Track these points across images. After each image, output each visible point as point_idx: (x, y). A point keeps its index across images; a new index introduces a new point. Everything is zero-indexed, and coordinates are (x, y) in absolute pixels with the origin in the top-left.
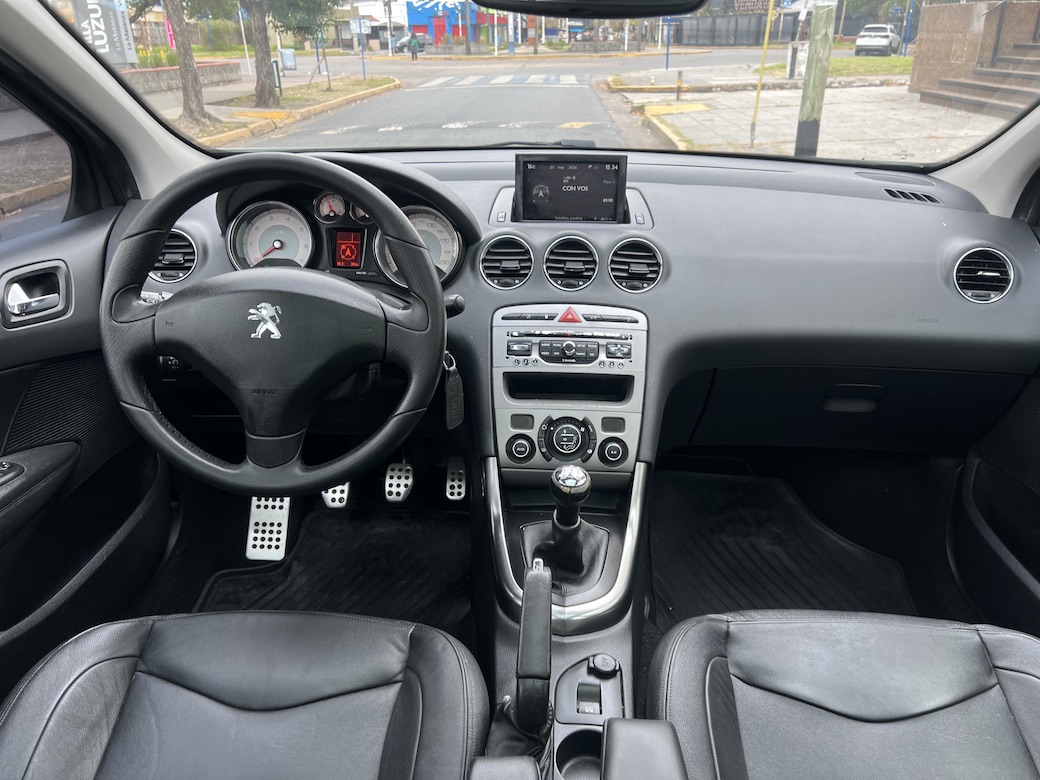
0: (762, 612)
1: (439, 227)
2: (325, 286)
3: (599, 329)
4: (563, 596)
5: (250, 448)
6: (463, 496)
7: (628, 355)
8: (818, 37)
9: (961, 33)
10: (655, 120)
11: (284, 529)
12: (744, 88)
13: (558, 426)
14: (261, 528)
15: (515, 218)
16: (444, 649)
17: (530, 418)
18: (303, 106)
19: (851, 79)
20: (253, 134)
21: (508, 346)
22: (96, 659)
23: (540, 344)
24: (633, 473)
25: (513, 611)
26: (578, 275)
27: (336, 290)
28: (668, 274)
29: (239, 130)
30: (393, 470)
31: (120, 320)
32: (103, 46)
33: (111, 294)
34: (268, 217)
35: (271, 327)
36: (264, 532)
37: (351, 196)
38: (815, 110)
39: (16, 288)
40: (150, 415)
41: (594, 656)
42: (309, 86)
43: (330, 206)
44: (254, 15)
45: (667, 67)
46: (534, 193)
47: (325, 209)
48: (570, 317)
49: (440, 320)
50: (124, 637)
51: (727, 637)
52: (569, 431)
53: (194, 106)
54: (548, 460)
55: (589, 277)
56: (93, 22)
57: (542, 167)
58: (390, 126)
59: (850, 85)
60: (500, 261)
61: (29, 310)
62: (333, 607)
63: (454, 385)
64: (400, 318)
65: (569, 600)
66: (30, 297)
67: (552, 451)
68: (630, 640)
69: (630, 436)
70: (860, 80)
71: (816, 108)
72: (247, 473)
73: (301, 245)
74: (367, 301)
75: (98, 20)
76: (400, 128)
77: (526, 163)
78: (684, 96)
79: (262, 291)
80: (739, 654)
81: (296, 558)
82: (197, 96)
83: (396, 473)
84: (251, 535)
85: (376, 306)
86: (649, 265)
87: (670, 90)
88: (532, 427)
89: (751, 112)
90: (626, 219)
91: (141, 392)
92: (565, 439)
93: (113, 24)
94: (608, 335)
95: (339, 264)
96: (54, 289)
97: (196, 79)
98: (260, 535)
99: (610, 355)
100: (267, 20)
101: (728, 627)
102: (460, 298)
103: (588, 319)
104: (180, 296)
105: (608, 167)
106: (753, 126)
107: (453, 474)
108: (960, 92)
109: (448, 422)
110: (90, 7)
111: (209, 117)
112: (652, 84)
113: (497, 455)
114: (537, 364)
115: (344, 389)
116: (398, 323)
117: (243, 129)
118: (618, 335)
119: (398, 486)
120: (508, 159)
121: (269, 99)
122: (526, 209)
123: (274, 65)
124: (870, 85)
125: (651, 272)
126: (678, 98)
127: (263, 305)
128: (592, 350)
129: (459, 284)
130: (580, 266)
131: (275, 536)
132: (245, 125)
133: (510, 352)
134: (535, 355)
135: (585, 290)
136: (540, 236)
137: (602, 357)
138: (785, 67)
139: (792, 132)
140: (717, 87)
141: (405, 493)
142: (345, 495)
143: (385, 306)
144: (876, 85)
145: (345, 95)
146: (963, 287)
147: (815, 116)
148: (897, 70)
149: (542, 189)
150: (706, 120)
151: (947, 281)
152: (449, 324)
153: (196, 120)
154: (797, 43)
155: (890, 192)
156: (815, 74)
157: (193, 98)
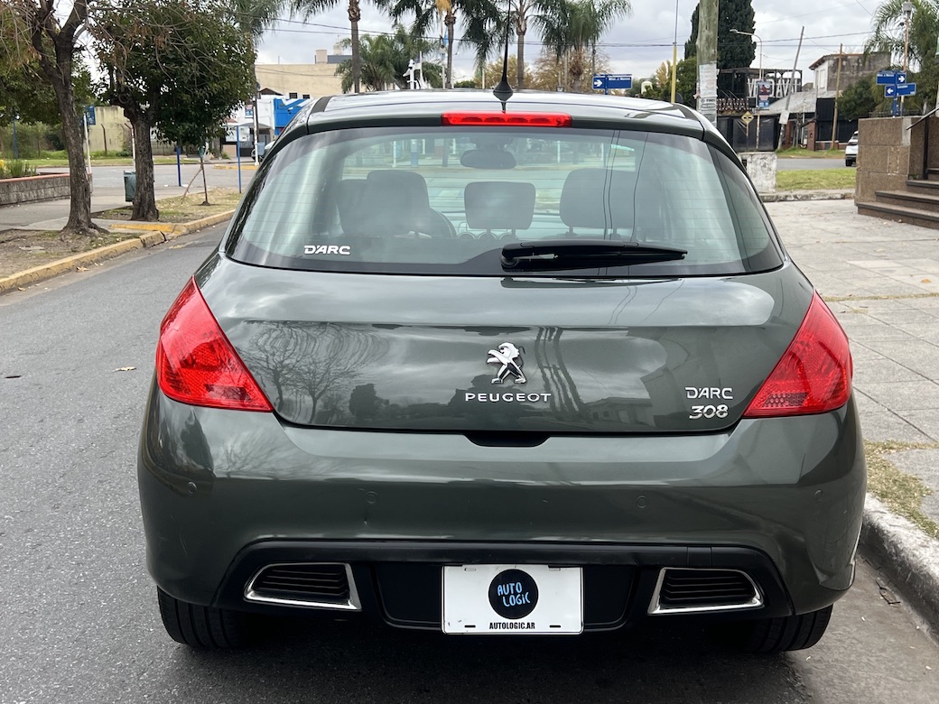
9: (894, 146)
18: (187, 221)
19: (810, 192)
20: (145, 245)
42: (183, 199)
53: (82, 217)
59: (807, 198)
70: (820, 194)
82: (85, 208)
108: (893, 204)
111: (95, 227)
117: (133, 240)
121: (148, 212)
124: (830, 199)
132: (134, 236)
153: (83, 230)
157: (82, 209)
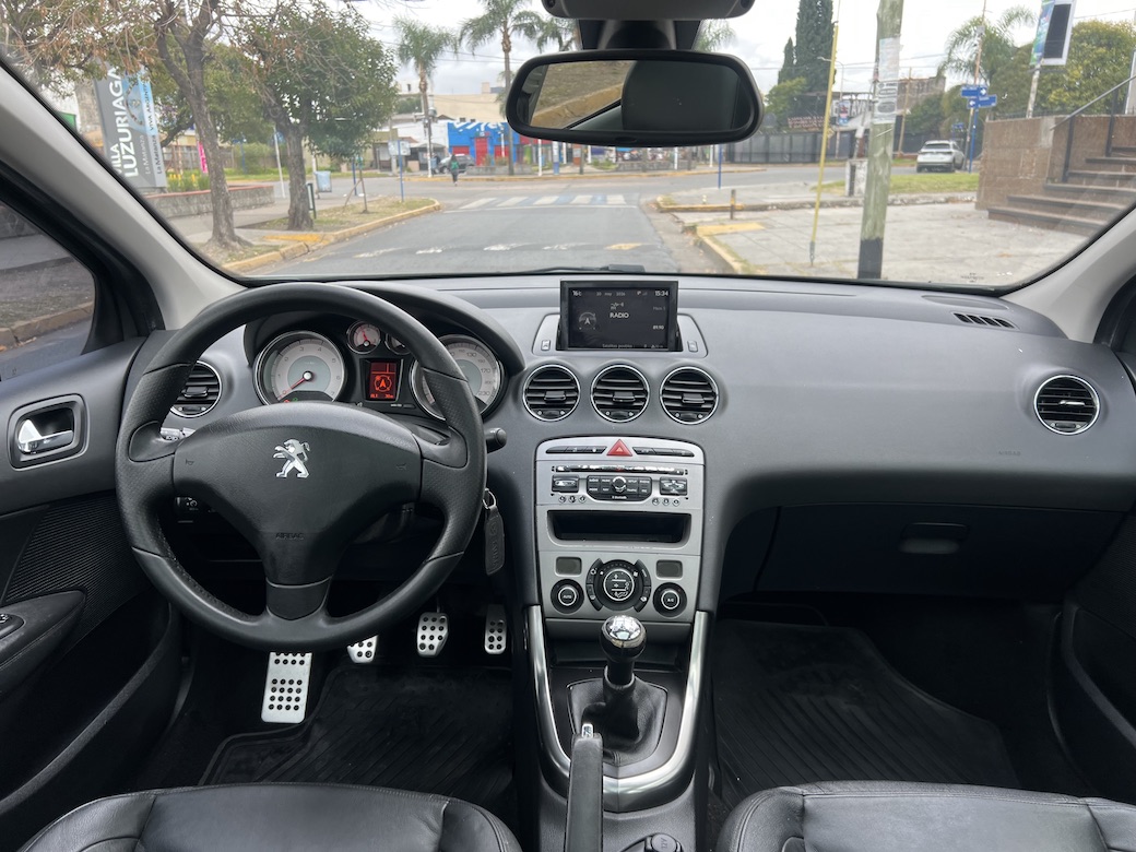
0: (841, 784)
1: (480, 356)
2: (357, 421)
3: (652, 463)
4: (616, 766)
5: (270, 598)
6: (503, 649)
7: (683, 492)
8: (877, 155)
9: (1029, 148)
10: (708, 241)
11: (305, 687)
12: (801, 206)
13: (608, 570)
14: (279, 686)
15: (560, 346)
16: (482, 828)
17: (577, 561)
18: (338, 229)
19: (914, 196)
20: (284, 258)
21: (554, 482)
22: (91, 839)
23: (587, 479)
24: (693, 623)
25: (559, 783)
26: (627, 406)
27: (370, 425)
28: (724, 404)
29: (269, 254)
30: (426, 620)
31: (137, 459)
32: (132, 170)
33: (130, 432)
34: (299, 347)
35: (299, 465)
36: (282, 690)
37: (386, 325)
38: (878, 228)
39: (29, 424)
40: (164, 561)
41: (652, 836)
42: (344, 208)
43: (365, 336)
44: (290, 139)
45: (719, 185)
46: (580, 320)
47: (359, 339)
48: (620, 450)
49: (480, 456)
50: (122, 813)
51: (802, 814)
52: (621, 576)
53: (223, 230)
54: (598, 609)
55: (640, 408)
56: (123, 146)
57: (588, 293)
58: (429, 248)
59: (913, 202)
60: (544, 391)
61: (40, 448)
62: (357, 778)
63: (495, 526)
64: (437, 454)
65: (623, 771)
66: (43, 434)
67: (602, 599)
68: (692, 816)
69: (688, 581)
70: (924, 198)
71: (879, 225)
72: (266, 626)
73: (333, 377)
74: (401, 437)
75: (127, 144)
76: (439, 251)
77: (571, 290)
78: (738, 216)
79: (290, 427)
80: (815, 833)
81: (318, 720)
82: (227, 220)
83: (429, 624)
84: (268, 694)
85: (411, 441)
86: (703, 395)
87: (723, 209)
88: (579, 572)
89: (810, 231)
90: (678, 347)
91: (155, 536)
92: (616, 585)
93: (144, 148)
94: (661, 469)
95: (372, 396)
96: (70, 426)
97: (227, 202)
98: (277, 694)
99: (664, 491)
100: (303, 143)
101: (804, 801)
102: (502, 432)
103: (639, 453)
104: (202, 433)
105: (658, 293)
106: (812, 245)
107: (492, 624)
108: (1031, 208)
109: (487, 566)
110: (120, 131)
111: (239, 240)
112: (704, 203)
113: (541, 603)
114: (585, 502)
115: (375, 531)
116: (434, 459)
117: (274, 253)
118: (672, 470)
119: (432, 638)
120: (552, 286)
121: (302, 221)
122: (571, 337)
123: (309, 188)
124: (934, 203)
125: (706, 402)
126: (732, 218)
127: (290, 441)
128: (645, 486)
129: (501, 417)
130: (630, 396)
131: (294, 695)
132: (276, 248)
133: (555, 488)
134: (582, 492)
135: (635, 422)
136: (587, 364)
137: (656, 493)
138: (843, 185)
139: (854, 251)
140: (773, 205)
141: (439, 647)
142: (373, 649)
143: (420, 441)
144: (941, 203)
145: (382, 217)
146: (1045, 417)
147: (878, 234)
148: (962, 187)
149: (588, 316)
150: (763, 240)
151: (1027, 409)
152: (490, 459)
153: (227, 245)
154: (855, 161)
155: (960, 316)
156: (876, 193)
157: (224, 222)
